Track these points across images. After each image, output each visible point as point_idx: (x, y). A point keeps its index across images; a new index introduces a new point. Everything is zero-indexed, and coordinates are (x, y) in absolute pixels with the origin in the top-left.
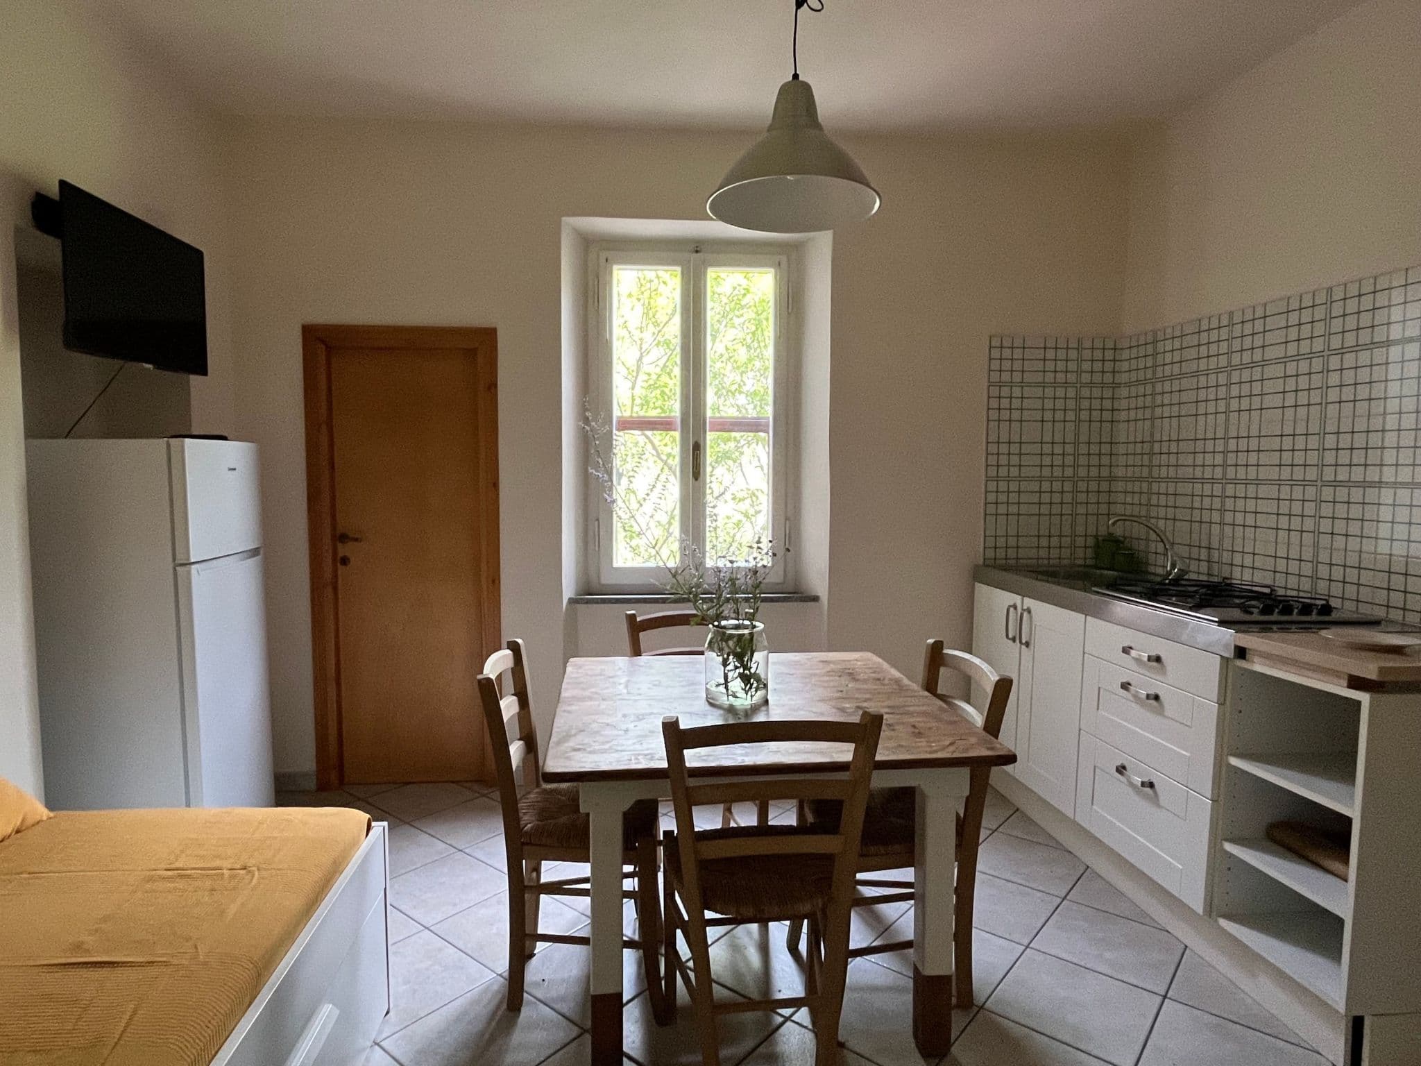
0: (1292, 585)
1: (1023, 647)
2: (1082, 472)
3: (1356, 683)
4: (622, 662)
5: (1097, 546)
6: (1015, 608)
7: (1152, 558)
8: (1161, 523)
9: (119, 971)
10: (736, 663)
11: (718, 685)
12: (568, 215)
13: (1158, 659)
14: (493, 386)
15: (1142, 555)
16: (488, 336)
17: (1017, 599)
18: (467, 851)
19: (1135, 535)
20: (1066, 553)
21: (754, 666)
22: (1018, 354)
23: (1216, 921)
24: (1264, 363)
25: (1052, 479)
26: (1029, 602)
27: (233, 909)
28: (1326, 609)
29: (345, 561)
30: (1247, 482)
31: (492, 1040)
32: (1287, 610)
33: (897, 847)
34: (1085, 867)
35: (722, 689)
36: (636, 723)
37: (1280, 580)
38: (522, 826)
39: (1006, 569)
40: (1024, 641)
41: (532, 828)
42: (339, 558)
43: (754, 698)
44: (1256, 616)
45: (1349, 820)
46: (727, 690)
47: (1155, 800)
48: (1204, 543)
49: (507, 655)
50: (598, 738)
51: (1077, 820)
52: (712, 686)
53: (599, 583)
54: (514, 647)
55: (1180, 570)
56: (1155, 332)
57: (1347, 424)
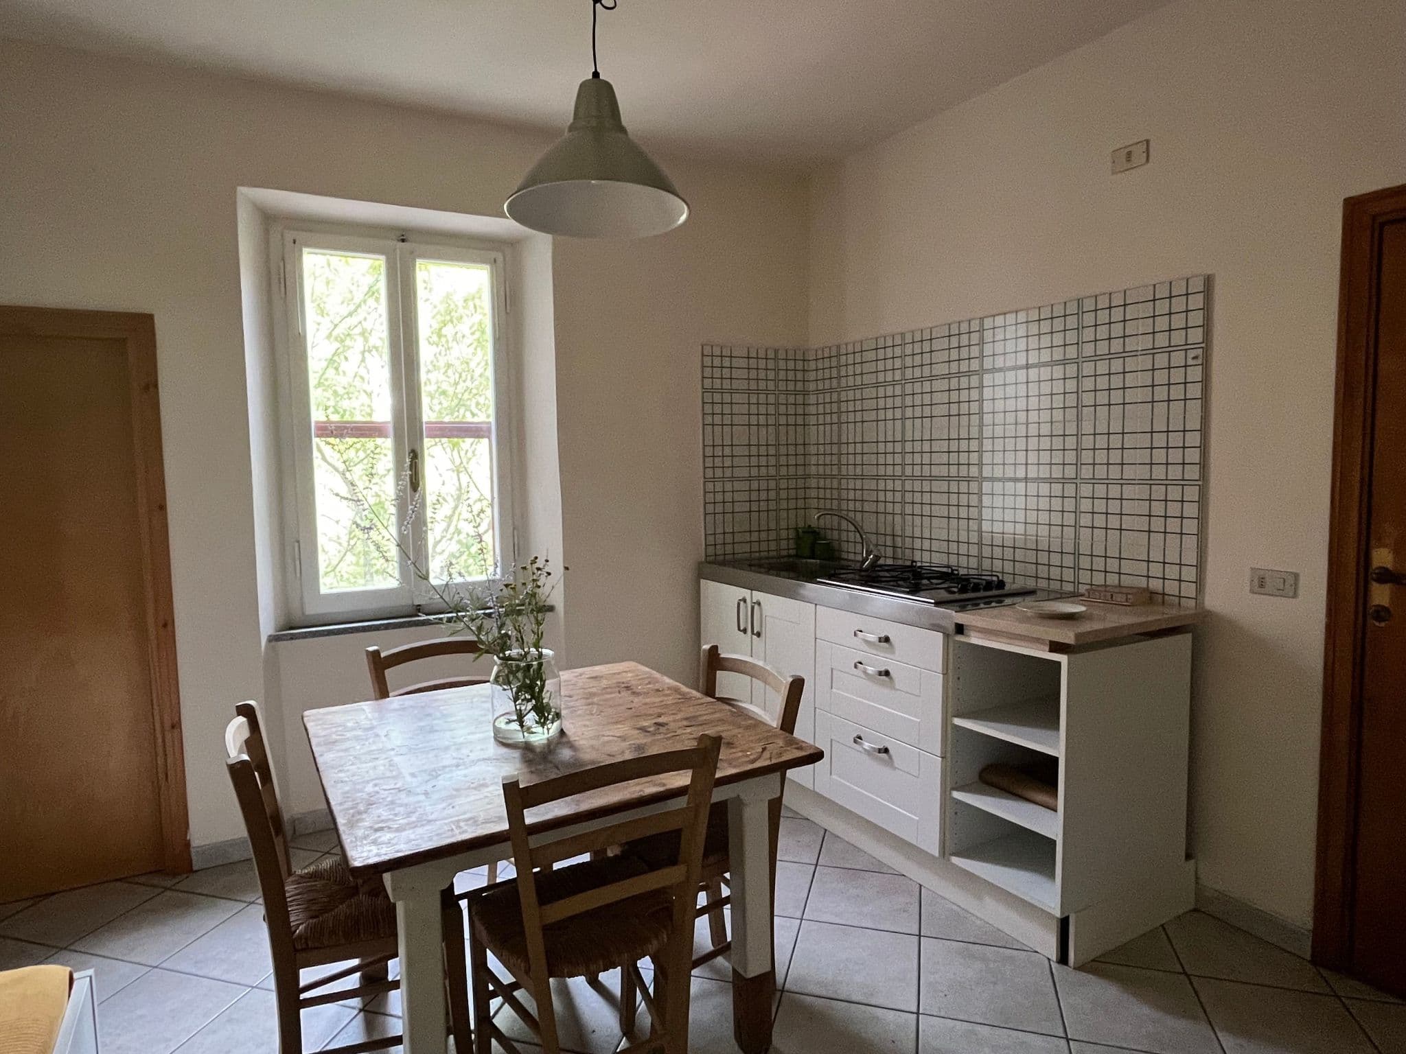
0: (966, 565)
1: (755, 637)
2: (783, 471)
3: (1056, 647)
5: (798, 538)
6: (744, 600)
7: (844, 546)
8: (851, 515)
10: (527, 696)
11: (510, 722)
12: (242, 185)
13: (887, 640)
15: (835, 544)
16: (143, 322)
17: (745, 593)
19: (829, 526)
20: (773, 546)
21: (546, 696)
22: (727, 363)
23: (949, 860)
24: (932, 378)
25: (759, 478)
26: (757, 595)
28: (1001, 584)
30: (922, 479)
32: (976, 588)
34: (823, 831)
35: (515, 726)
36: (433, 783)
37: (953, 561)
38: (293, 929)
39: (724, 563)
40: (755, 632)
41: (306, 928)
43: (551, 731)
44: (957, 596)
45: (1056, 760)
46: (522, 725)
47: (890, 763)
48: (889, 531)
49: (242, 723)
50: (398, 810)
51: (817, 790)
52: (501, 724)
53: (303, 613)
54: (247, 712)
55: (875, 556)
56: (838, 347)
57: (999, 432)
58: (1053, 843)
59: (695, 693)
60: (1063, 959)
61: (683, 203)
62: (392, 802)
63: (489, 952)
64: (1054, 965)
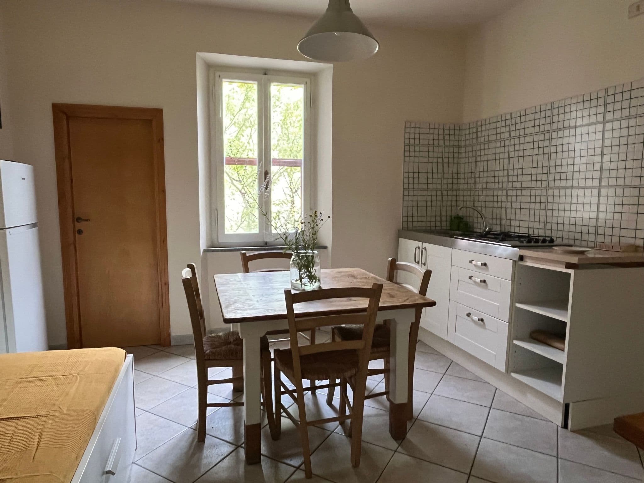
0: (537, 233)
1: (423, 265)
2: (445, 186)
3: (569, 266)
4: (240, 275)
5: (451, 221)
6: (419, 247)
7: (475, 225)
8: (480, 209)
9: (22, 421)
10: (305, 271)
11: (297, 280)
12: (199, 51)
13: (485, 264)
14: (161, 140)
15: (471, 224)
16: (158, 113)
17: (419, 244)
18: (159, 376)
19: (468, 215)
20: (438, 224)
21: (314, 271)
22: (417, 130)
23: (510, 375)
24: (525, 136)
25: (432, 190)
26: (425, 245)
27: (73, 391)
28: (552, 241)
29: (80, 232)
30: (517, 189)
31: (193, 454)
32: (537, 241)
33: (382, 349)
34: (451, 361)
35: (299, 282)
36: (261, 298)
37: (531, 232)
38: (205, 352)
40: (423, 263)
41: (209, 352)
42: (76, 230)
43: (314, 286)
44: (525, 244)
45: (564, 324)
46: (301, 282)
47: (484, 326)
48: (499, 217)
49: (188, 271)
51: (449, 340)
52: (294, 281)
53: (218, 242)
54: (191, 267)
55: (489, 229)
56: (477, 122)
57: (559, 163)
58: (562, 365)
59: (383, 279)
60: (565, 426)
61: (377, 43)
62: (244, 303)
63: (281, 372)
64: (559, 428)
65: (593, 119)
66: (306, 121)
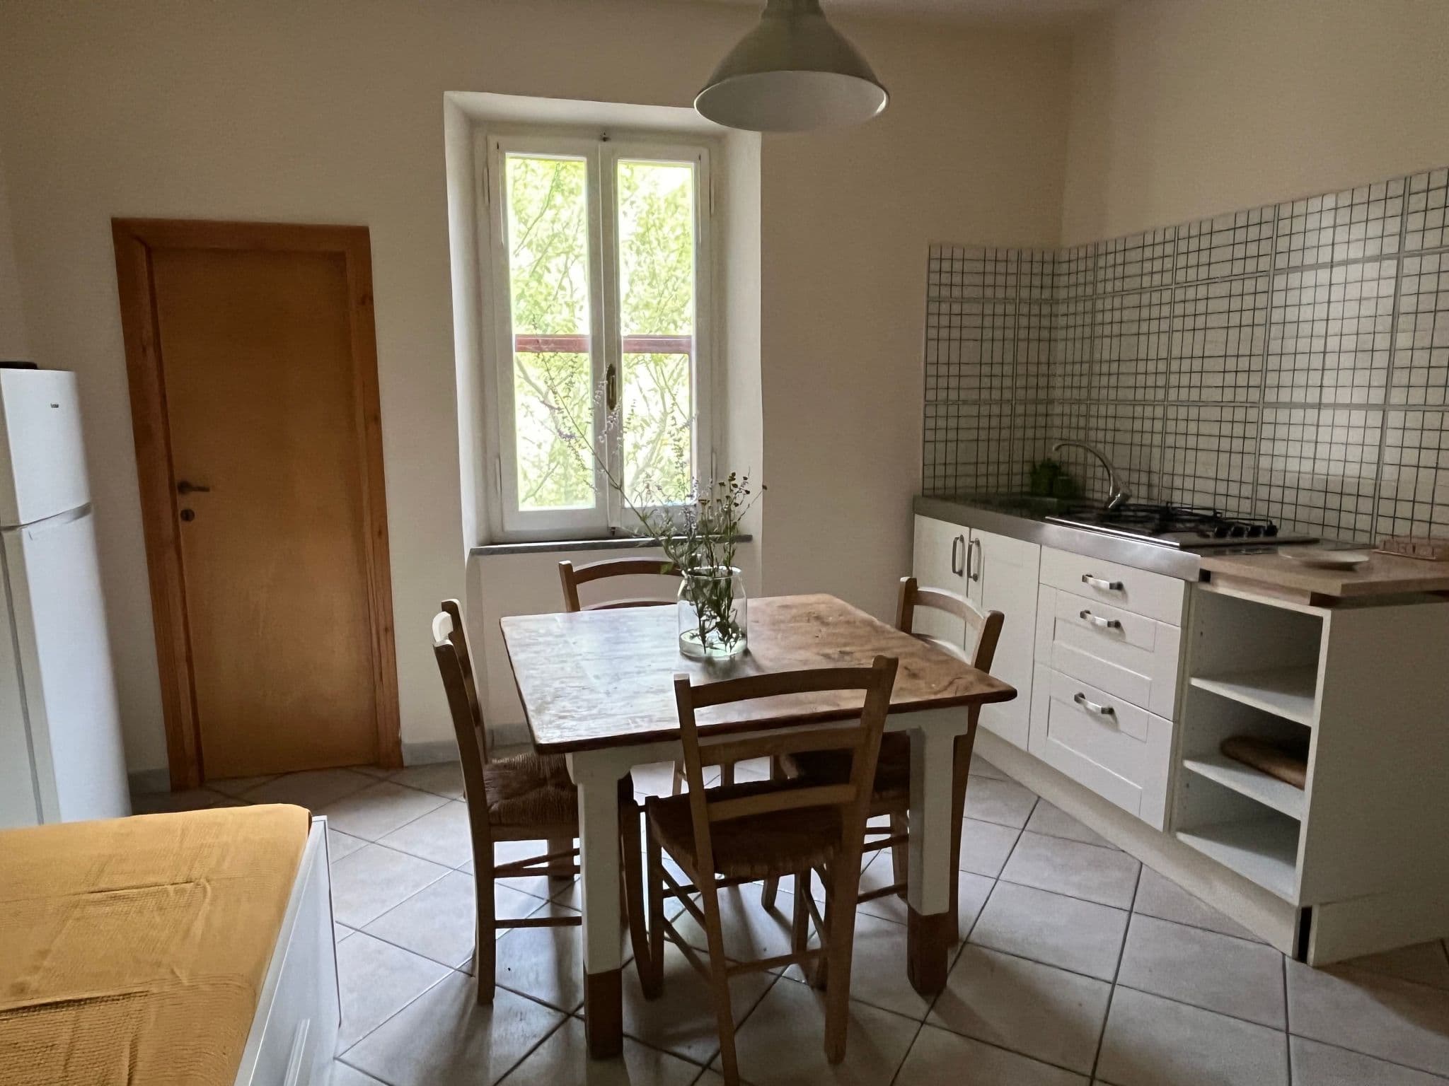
0: (1236, 508)
1: (971, 580)
2: (1021, 394)
3: (1319, 600)
4: (558, 620)
5: (1034, 472)
6: (962, 539)
7: (1090, 483)
8: (1100, 446)
10: (712, 613)
11: (693, 637)
12: (449, 89)
13: (1119, 587)
14: (367, 299)
15: (1079, 481)
16: (359, 236)
17: (964, 531)
18: (381, 842)
19: (1072, 459)
20: (1003, 481)
21: (732, 615)
22: (958, 266)
23: (1175, 837)
24: (1210, 281)
25: (990, 402)
26: (977, 534)
28: (1272, 530)
29: (188, 515)
30: (1189, 404)
32: (1238, 532)
33: (892, 793)
34: (1036, 798)
35: (698, 641)
36: (615, 685)
37: (1220, 503)
38: (489, 805)
39: (945, 498)
40: (972, 575)
41: (499, 807)
42: (179, 512)
43: (733, 649)
44: (1212, 540)
45: (1307, 730)
46: (704, 641)
47: (1115, 725)
48: (1145, 467)
49: (445, 619)
50: (581, 703)
51: (1032, 751)
52: (686, 638)
53: (503, 530)
54: (451, 608)
55: (1123, 495)
56: (1096, 246)
57: (1290, 345)
58: (1298, 823)
59: (888, 627)
60: (1301, 955)
61: (883, 92)
62: (576, 697)
63: (663, 850)
64: (1287, 960)
65: (1372, 248)
66: (700, 247)
